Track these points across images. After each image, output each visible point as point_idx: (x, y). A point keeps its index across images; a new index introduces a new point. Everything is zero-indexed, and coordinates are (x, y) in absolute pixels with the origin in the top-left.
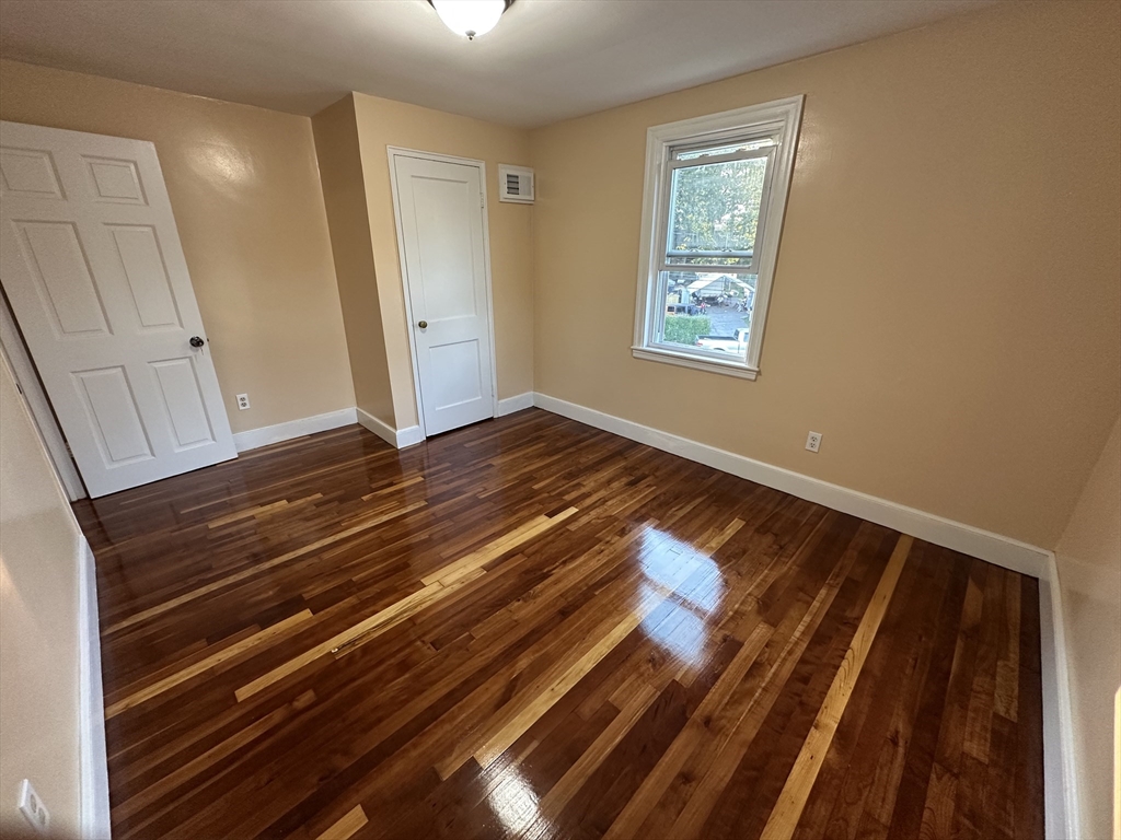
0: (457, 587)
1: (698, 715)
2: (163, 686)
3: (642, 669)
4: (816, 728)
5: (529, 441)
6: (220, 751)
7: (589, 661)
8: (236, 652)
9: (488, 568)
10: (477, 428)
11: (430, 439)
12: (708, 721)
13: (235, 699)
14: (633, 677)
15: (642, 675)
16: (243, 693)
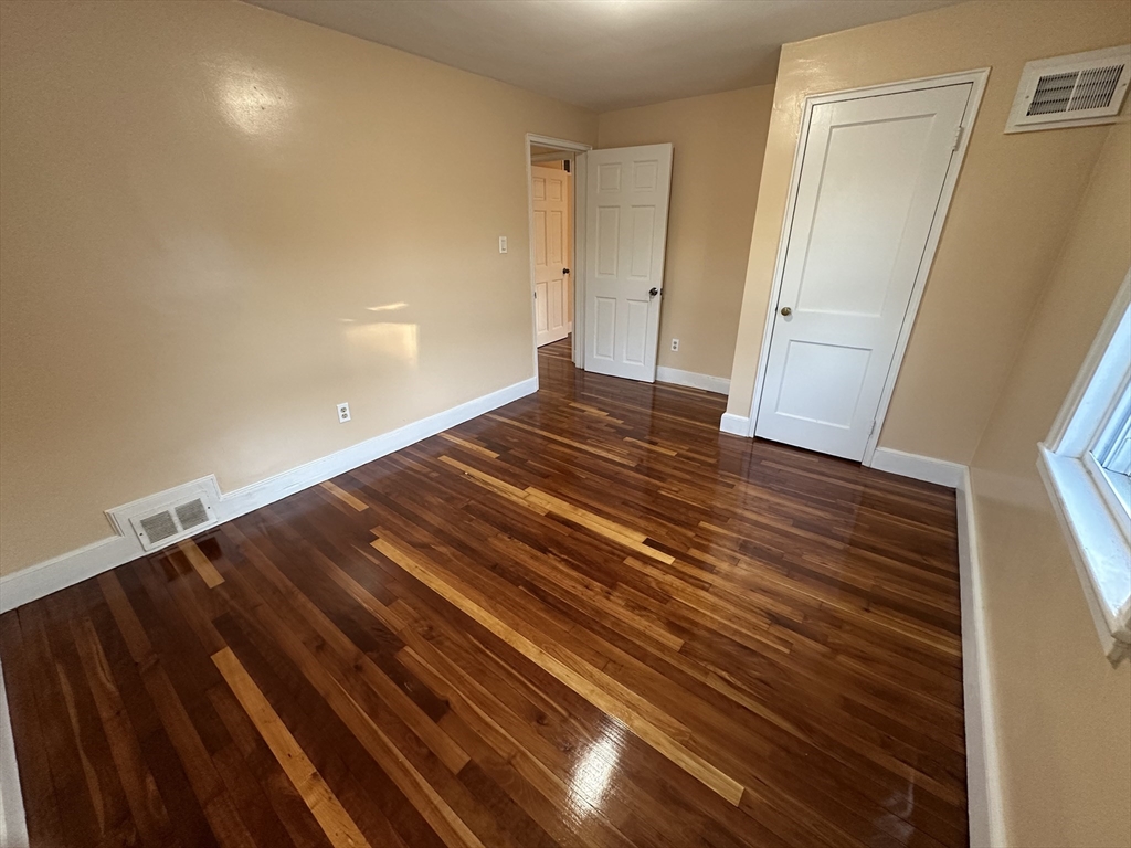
1: (367, 661)
3: (422, 622)
4: (314, 775)
5: (823, 503)
7: (439, 586)
10: (815, 459)
11: (758, 439)
12: (359, 668)
14: (416, 615)
15: (416, 621)
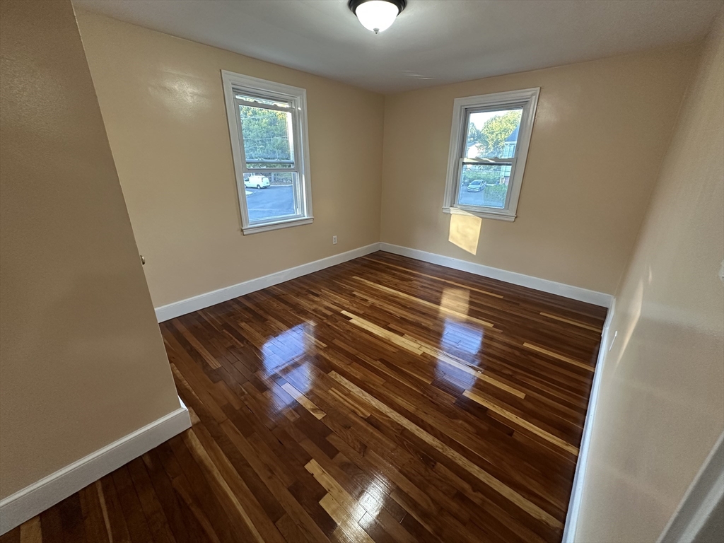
0: (419, 342)
2: (547, 436)
6: (544, 389)
8: (507, 413)
9: (402, 335)
13: (526, 396)
16: (521, 395)
